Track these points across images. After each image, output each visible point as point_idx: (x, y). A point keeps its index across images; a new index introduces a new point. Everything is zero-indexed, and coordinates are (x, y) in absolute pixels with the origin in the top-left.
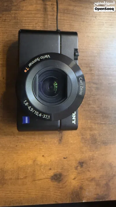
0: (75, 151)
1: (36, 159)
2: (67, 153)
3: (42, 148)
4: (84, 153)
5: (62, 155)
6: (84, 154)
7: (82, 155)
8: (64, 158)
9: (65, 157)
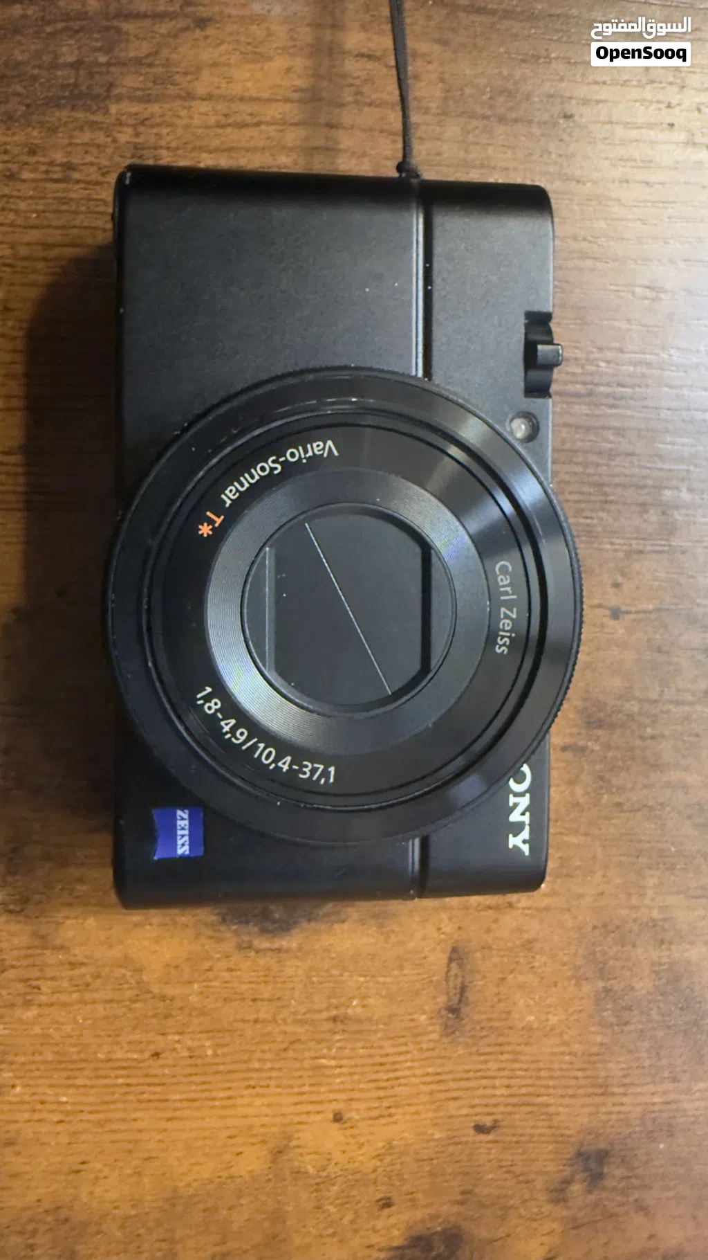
0: (551, 1078)
1: (289, 1138)
2: (498, 1092)
3: (333, 1063)
4: (613, 1094)
5: (464, 1112)
6: (610, 1100)
7: (597, 1105)
8: (480, 1129)
9: (487, 1121)
